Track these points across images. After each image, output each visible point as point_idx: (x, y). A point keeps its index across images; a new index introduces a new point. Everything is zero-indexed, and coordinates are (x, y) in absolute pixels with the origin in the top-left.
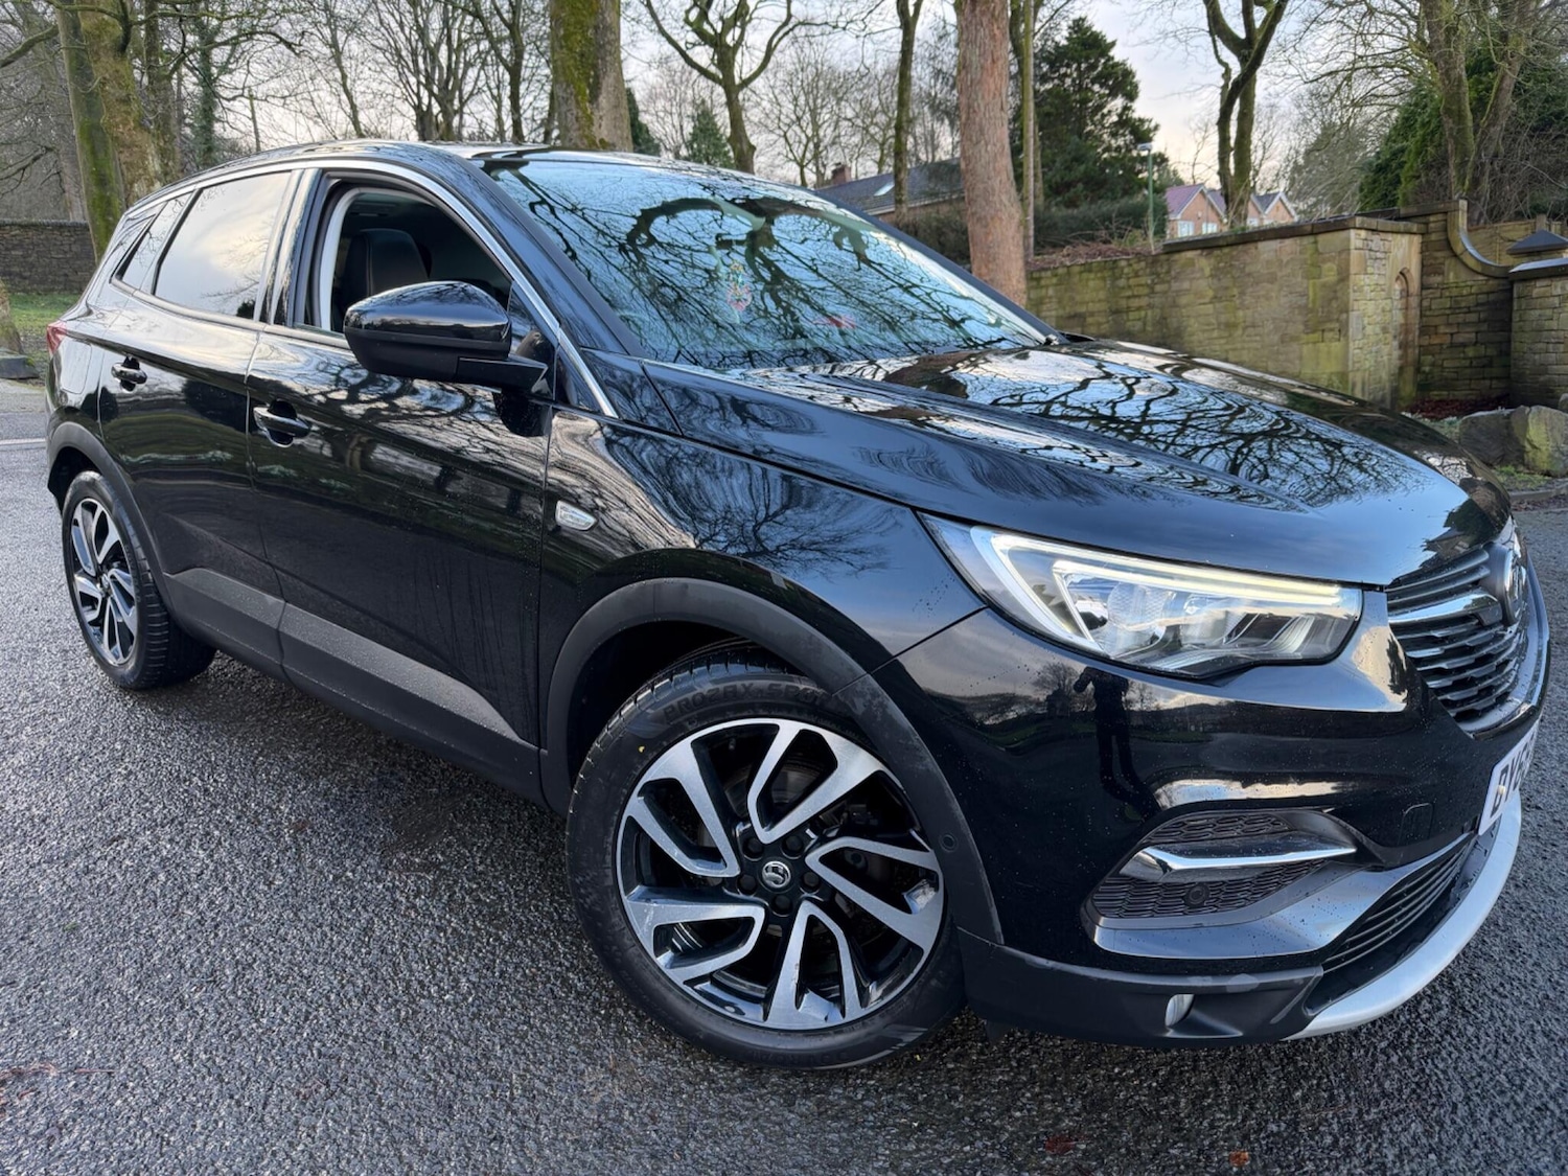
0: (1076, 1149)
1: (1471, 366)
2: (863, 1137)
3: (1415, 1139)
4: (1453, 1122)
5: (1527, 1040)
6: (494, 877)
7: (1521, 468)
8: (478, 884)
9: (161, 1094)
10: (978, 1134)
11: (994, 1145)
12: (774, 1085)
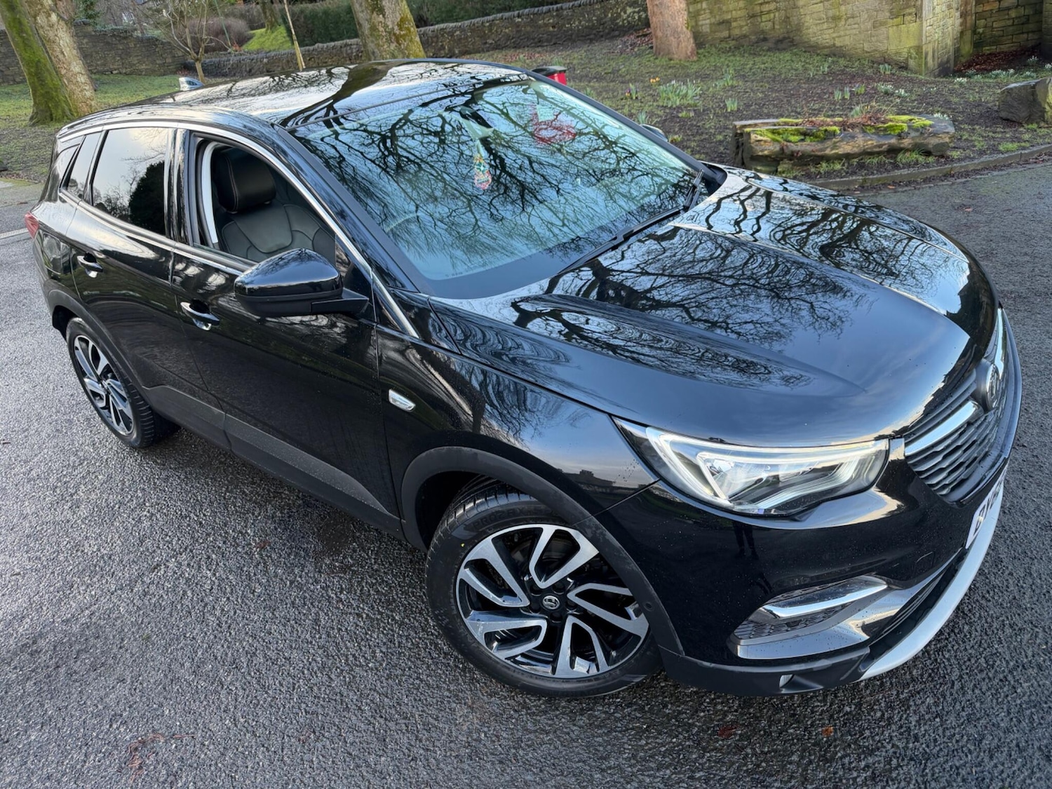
0: (735, 734)
1: (1013, 25)
2: (616, 738)
3: (929, 707)
4: (952, 694)
5: (999, 632)
6: (385, 573)
7: (1042, 124)
8: (376, 579)
9: (224, 748)
10: (680, 730)
11: (689, 736)
12: (564, 707)
